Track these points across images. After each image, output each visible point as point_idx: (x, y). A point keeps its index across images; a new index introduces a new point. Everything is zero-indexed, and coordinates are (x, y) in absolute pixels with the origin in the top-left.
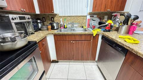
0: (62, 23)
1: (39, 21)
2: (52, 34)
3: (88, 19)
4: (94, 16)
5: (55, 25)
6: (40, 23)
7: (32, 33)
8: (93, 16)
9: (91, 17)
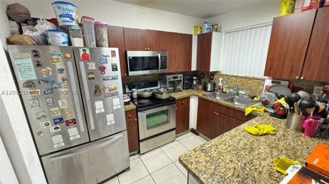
0: (220, 84)
1: (195, 78)
2: (197, 96)
3: (266, 86)
4: (282, 82)
5: (209, 86)
6: (195, 80)
7: (180, 91)
8: (280, 83)
9: (272, 82)
